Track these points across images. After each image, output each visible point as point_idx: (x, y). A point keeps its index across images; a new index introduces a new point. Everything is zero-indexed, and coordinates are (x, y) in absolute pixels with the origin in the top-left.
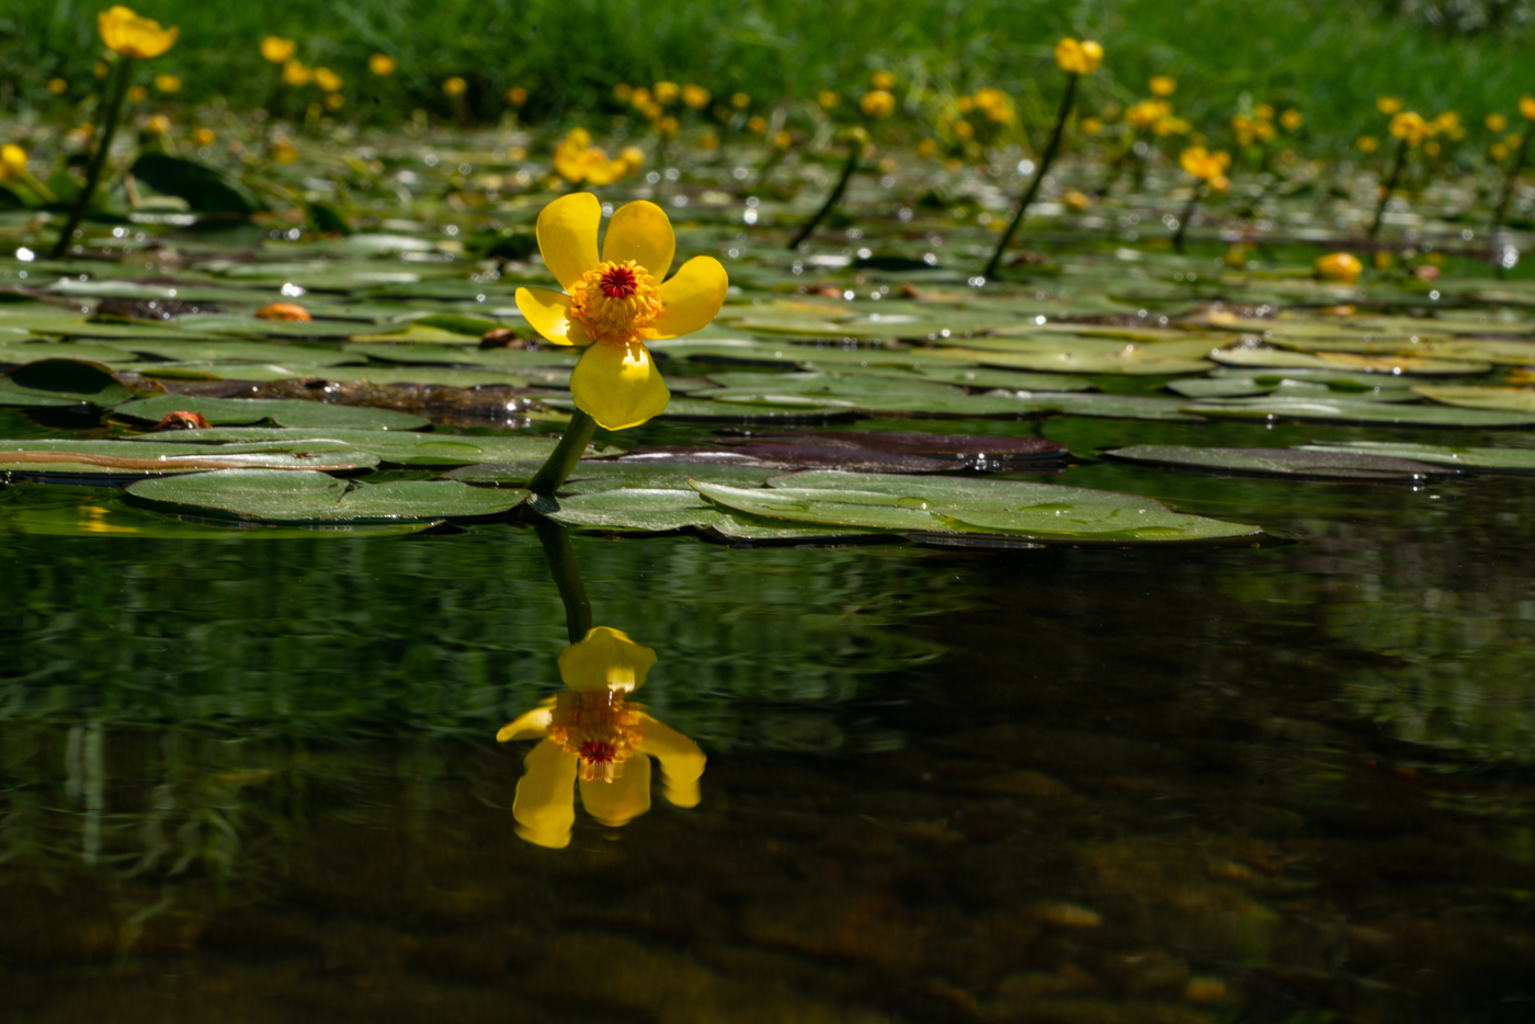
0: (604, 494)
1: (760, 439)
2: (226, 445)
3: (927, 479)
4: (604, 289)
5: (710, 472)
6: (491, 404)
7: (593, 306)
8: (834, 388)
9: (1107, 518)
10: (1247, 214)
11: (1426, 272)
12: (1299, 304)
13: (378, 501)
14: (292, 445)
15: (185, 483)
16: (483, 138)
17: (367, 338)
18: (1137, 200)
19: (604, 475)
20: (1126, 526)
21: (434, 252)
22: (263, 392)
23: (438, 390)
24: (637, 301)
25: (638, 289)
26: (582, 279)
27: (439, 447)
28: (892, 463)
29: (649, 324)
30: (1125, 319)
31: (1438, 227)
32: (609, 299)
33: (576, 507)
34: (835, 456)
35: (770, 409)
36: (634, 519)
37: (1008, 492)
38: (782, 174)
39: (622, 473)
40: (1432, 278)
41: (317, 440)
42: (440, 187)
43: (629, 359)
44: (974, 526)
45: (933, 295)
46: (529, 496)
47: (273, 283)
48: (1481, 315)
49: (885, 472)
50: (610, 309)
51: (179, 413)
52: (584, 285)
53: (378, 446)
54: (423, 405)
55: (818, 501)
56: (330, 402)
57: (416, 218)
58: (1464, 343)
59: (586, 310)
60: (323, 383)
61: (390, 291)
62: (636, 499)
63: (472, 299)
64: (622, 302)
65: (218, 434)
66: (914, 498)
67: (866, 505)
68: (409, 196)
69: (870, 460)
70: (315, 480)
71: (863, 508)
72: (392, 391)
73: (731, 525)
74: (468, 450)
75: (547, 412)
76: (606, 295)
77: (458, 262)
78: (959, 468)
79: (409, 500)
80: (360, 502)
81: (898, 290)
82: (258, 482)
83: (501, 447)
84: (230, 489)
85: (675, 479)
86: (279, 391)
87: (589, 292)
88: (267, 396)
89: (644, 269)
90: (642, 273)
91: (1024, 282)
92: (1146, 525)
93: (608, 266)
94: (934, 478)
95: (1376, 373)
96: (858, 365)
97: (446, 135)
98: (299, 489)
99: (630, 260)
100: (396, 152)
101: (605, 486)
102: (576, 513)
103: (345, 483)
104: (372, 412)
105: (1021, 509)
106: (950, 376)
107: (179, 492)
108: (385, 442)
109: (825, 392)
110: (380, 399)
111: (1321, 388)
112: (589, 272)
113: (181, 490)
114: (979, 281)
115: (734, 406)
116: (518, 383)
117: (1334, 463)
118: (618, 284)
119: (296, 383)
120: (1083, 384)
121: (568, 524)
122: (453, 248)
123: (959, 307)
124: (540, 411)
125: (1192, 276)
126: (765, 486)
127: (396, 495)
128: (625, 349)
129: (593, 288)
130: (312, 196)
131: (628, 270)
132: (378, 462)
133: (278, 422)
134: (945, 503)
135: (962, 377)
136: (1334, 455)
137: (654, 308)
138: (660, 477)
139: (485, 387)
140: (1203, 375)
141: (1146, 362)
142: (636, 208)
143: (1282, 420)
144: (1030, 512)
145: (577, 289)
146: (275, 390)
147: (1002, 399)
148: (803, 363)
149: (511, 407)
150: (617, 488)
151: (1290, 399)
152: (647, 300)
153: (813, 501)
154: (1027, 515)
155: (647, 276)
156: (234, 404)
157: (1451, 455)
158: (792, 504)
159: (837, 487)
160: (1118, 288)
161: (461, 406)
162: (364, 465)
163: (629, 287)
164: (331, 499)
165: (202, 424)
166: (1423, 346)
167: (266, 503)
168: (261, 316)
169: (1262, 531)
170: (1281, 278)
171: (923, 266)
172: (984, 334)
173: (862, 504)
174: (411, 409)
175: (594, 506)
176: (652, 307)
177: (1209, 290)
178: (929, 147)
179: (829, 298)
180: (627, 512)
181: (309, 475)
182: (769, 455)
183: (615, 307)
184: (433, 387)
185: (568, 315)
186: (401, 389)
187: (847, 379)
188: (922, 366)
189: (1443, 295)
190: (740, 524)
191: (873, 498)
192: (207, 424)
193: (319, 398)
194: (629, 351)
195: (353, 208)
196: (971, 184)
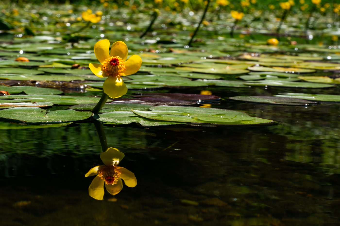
0: (110, 113)
1: (145, 96)
2: (14, 100)
3: (188, 107)
4: (111, 63)
5: (135, 106)
6: (77, 87)
7: (108, 68)
8: (159, 79)
9: (234, 118)
10: (247, 26)
11: (293, 43)
12: (265, 52)
13: (55, 116)
14: (31, 100)
15: (6, 111)
16: (62, 7)
17: (43, 66)
18: (220, 22)
19: (110, 107)
20: (239, 120)
21: (55, 40)
22: (21, 84)
23: (64, 83)
24: (119, 66)
25: (119, 63)
26: (105, 61)
27: (66, 100)
28: (178, 102)
29: (122, 72)
30: (225, 58)
31: (292, 29)
32: (112, 66)
33: (103, 117)
34: (163, 101)
35: (145, 86)
36: (118, 120)
37: (208, 111)
38: (135, 17)
39: (114, 106)
40: (295, 45)
41: (36, 98)
42: (54, 22)
43: (117, 81)
44: (202, 121)
45: (177, 51)
46: (92, 114)
47: (17, 50)
48: (309, 55)
49: (177, 105)
50: (112, 68)
51: (2, 91)
52: (106, 62)
53: (51, 99)
54: (60, 87)
55: (163, 114)
56: (37, 87)
57: (49, 30)
58: (307, 63)
59: (107, 68)
60: (35, 82)
61: (46, 52)
62: (118, 114)
63: (66, 54)
64: (115, 66)
65: (11, 97)
66: (186, 113)
67: (175, 115)
68: (47, 24)
69: (172, 101)
70: (37, 110)
71: (174, 116)
72: (52, 83)
73: (142, 121)
74: (73, 100)
75: (91, 88)
76: (111, 65)
77: (61, 43)
78: (194, 104)
79: (62, 115)
80: (50, 116)
81: (168, 50)
82: (24, 111)
83: (81, 99)
84: (17, 112)
85: (127, 108)
86: (25, 84)
87: (107, 64)
88: (22, 85)
89: (121, 58)
90: (120, 59)
91: (198, 47)
92: (244, 120)
93: (112, 58)
94: (190, 107)
95: (288, 73)
96: (163, 72)
97: (53, 6)
98: (34, 112)
99: (117, 56)
100: (42, 11)
101: (110, 110)
102: (104, 118)
103: (45, 111)
104: (48, 89)
105: (213, 116)
106: (186, 75)
107: (5, 114)
108: (52, 98)
109: (157, 81)
110: (49, 85)
111: (276, 77)
112: (107, 59)
113: (5, 113)
114: (187, 47)
115: (135, 85)
116: (82, 79)
117: (285, 100)
118: (114, 62)
119: (29, 82)
120: (219, 77)
121: (102, 122)
122: (60, 39)
123: (184, 55)
124: (89, 88)
125: (238, 44)
126: (149, 110)
127: (58, 114)
128: (116, 78)
129: (108, 63)
130: (23, 24)
131: (117, 59)
132: (53, 104)
133: (26, 93)
134: (194, 114)
135: (189, 75)
136: (285, 98)
137: (123, 68)
138: (123, 108)
139: (74, 81)
140: (247, 74)
141: (232, 70)
142: (118, 43)
143: (269, 87)
144: (215, 116)
145: (104, 63)
146: (24, 84)
147: (200, 82)
148: (150, 72)
149: (82, 87)
150: (113, 111)
151: (270, 81)
152: (122, 66)
153: (162, 114)
154: (214, 117)
155: (121, 60)
156: (14, 87)
157: (313, 97)
158: (157, 115)
159: (166, 110)
160: (221, 48)
161: (70, 87)
162: (50, 105)
163: (117, 63)
164: (43, 115)
165: (8, 94)
166: (297, 64)
167: (27, 117)
168: (17, 61)
169: (273, 121)
170: (259, 45)
171: (173, 43)
172: (191, 63)
173: (174, 115)
174: (57, 88)
175: (108, 116)
176: (123, 67)
177: (242, 49)
178: (168, 8)
179: (153, 53)
180: (116, 118)
181: (36, 108)
182: (147, 100)
183: (114, 68)
184: (62, 82)
185: (102, 70)
186: (54, 82)
187: (161, 77)
188: (180, 72)
189: (299, 49)
190: (145, 121)
191: (176, 113)
192: (9, 94)
193: (34, 85)
194: (117, 79)
195: (34, 28)
196: (179, 18)
